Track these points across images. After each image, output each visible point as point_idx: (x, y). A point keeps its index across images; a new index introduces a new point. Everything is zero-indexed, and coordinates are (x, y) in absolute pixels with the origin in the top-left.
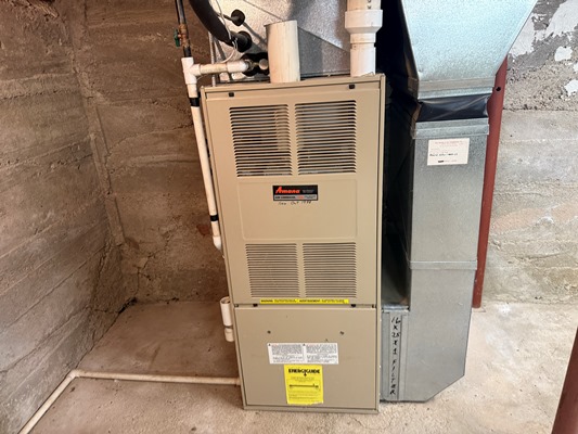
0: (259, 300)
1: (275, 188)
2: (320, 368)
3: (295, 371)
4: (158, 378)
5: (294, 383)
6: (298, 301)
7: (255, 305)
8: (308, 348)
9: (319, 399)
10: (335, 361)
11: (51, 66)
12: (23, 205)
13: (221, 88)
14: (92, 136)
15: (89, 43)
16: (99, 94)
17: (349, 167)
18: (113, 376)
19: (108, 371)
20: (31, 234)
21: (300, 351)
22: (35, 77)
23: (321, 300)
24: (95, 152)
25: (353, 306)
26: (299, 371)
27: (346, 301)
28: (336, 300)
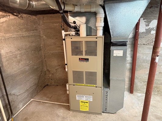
0: (75, 84)
1: (80, 58)
2: (88, 102)
3: (82, 102)
4: (51, 102)
5: (82, 105)
6: (83, 85)
7: (74, 85)
8: (85, 96)
9: (87, 110)
10: (92, 100)
11: (35, 30)
12: (25, 59)
13: (70, 37)
14: (42, 45)
15: (43, 25)
16: (44, 36)
17: (96, 55)
18: (41, 101)
19: (40, 100)
20: (27, 66)
21: (84, 97)
22: (31, 32)
23: (89, 85)
24: (42, 49)
25: (96, 87)
26: (83, 102)
27: (95, 86)
28: (92, 85)
